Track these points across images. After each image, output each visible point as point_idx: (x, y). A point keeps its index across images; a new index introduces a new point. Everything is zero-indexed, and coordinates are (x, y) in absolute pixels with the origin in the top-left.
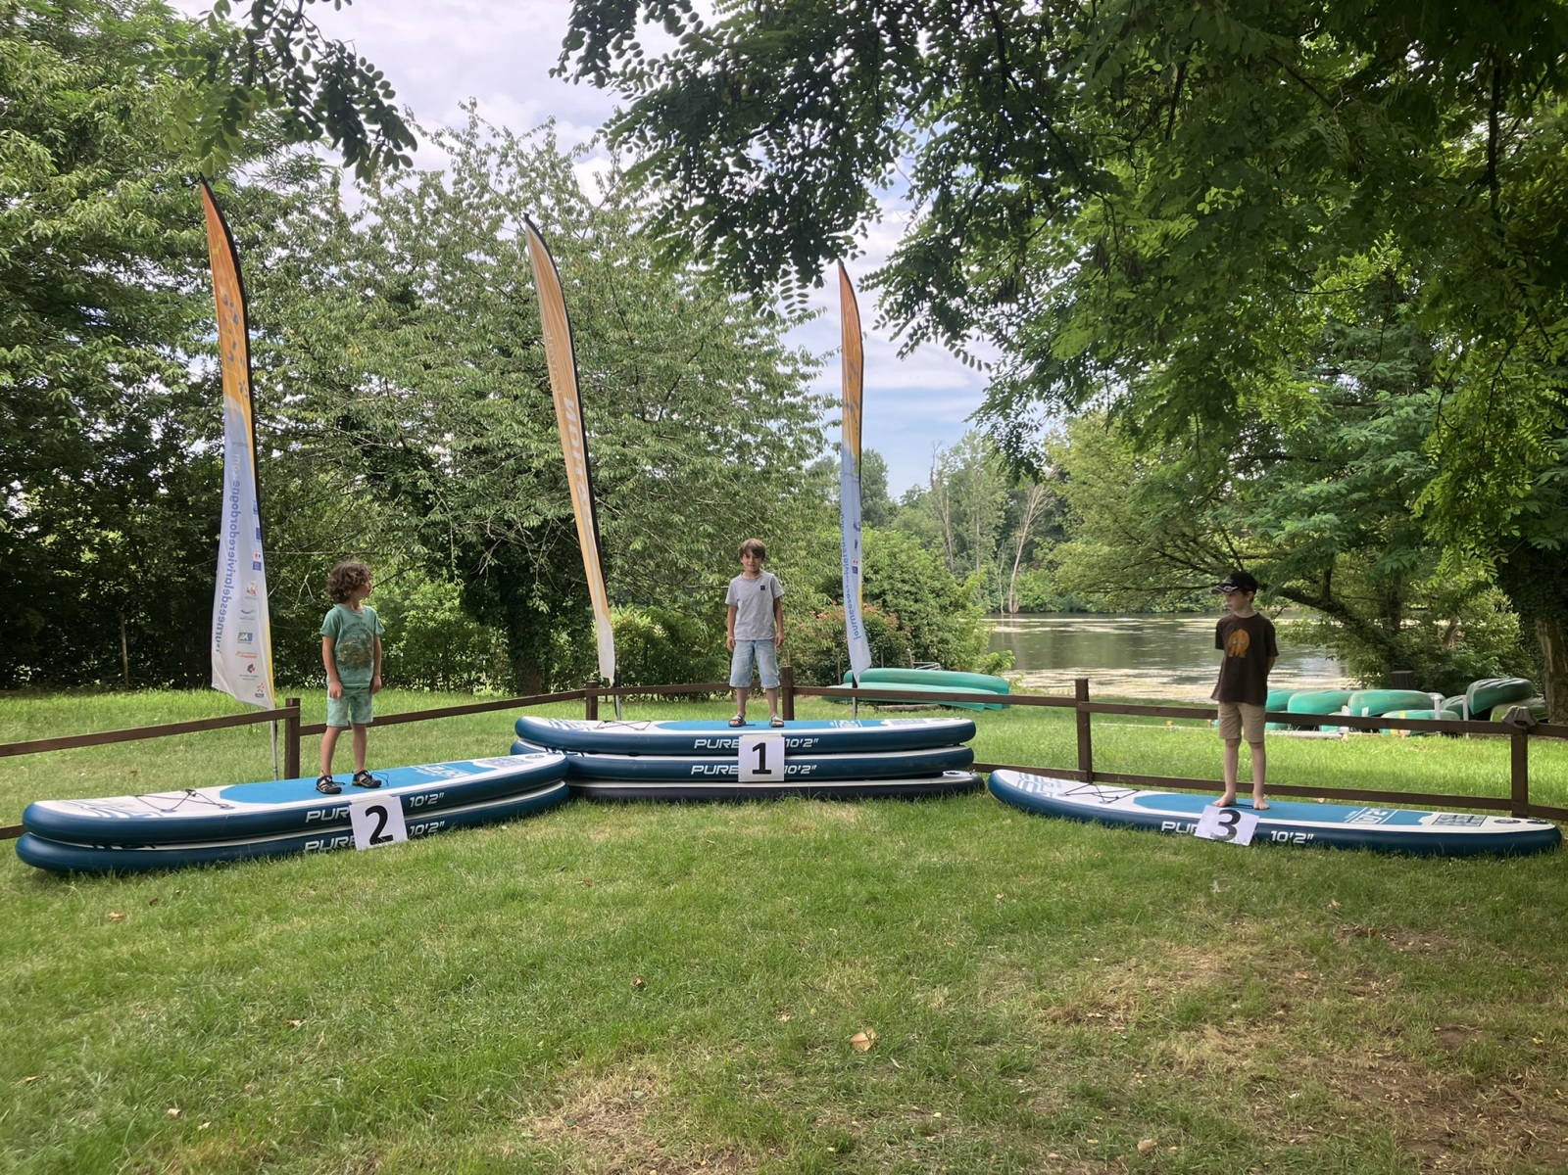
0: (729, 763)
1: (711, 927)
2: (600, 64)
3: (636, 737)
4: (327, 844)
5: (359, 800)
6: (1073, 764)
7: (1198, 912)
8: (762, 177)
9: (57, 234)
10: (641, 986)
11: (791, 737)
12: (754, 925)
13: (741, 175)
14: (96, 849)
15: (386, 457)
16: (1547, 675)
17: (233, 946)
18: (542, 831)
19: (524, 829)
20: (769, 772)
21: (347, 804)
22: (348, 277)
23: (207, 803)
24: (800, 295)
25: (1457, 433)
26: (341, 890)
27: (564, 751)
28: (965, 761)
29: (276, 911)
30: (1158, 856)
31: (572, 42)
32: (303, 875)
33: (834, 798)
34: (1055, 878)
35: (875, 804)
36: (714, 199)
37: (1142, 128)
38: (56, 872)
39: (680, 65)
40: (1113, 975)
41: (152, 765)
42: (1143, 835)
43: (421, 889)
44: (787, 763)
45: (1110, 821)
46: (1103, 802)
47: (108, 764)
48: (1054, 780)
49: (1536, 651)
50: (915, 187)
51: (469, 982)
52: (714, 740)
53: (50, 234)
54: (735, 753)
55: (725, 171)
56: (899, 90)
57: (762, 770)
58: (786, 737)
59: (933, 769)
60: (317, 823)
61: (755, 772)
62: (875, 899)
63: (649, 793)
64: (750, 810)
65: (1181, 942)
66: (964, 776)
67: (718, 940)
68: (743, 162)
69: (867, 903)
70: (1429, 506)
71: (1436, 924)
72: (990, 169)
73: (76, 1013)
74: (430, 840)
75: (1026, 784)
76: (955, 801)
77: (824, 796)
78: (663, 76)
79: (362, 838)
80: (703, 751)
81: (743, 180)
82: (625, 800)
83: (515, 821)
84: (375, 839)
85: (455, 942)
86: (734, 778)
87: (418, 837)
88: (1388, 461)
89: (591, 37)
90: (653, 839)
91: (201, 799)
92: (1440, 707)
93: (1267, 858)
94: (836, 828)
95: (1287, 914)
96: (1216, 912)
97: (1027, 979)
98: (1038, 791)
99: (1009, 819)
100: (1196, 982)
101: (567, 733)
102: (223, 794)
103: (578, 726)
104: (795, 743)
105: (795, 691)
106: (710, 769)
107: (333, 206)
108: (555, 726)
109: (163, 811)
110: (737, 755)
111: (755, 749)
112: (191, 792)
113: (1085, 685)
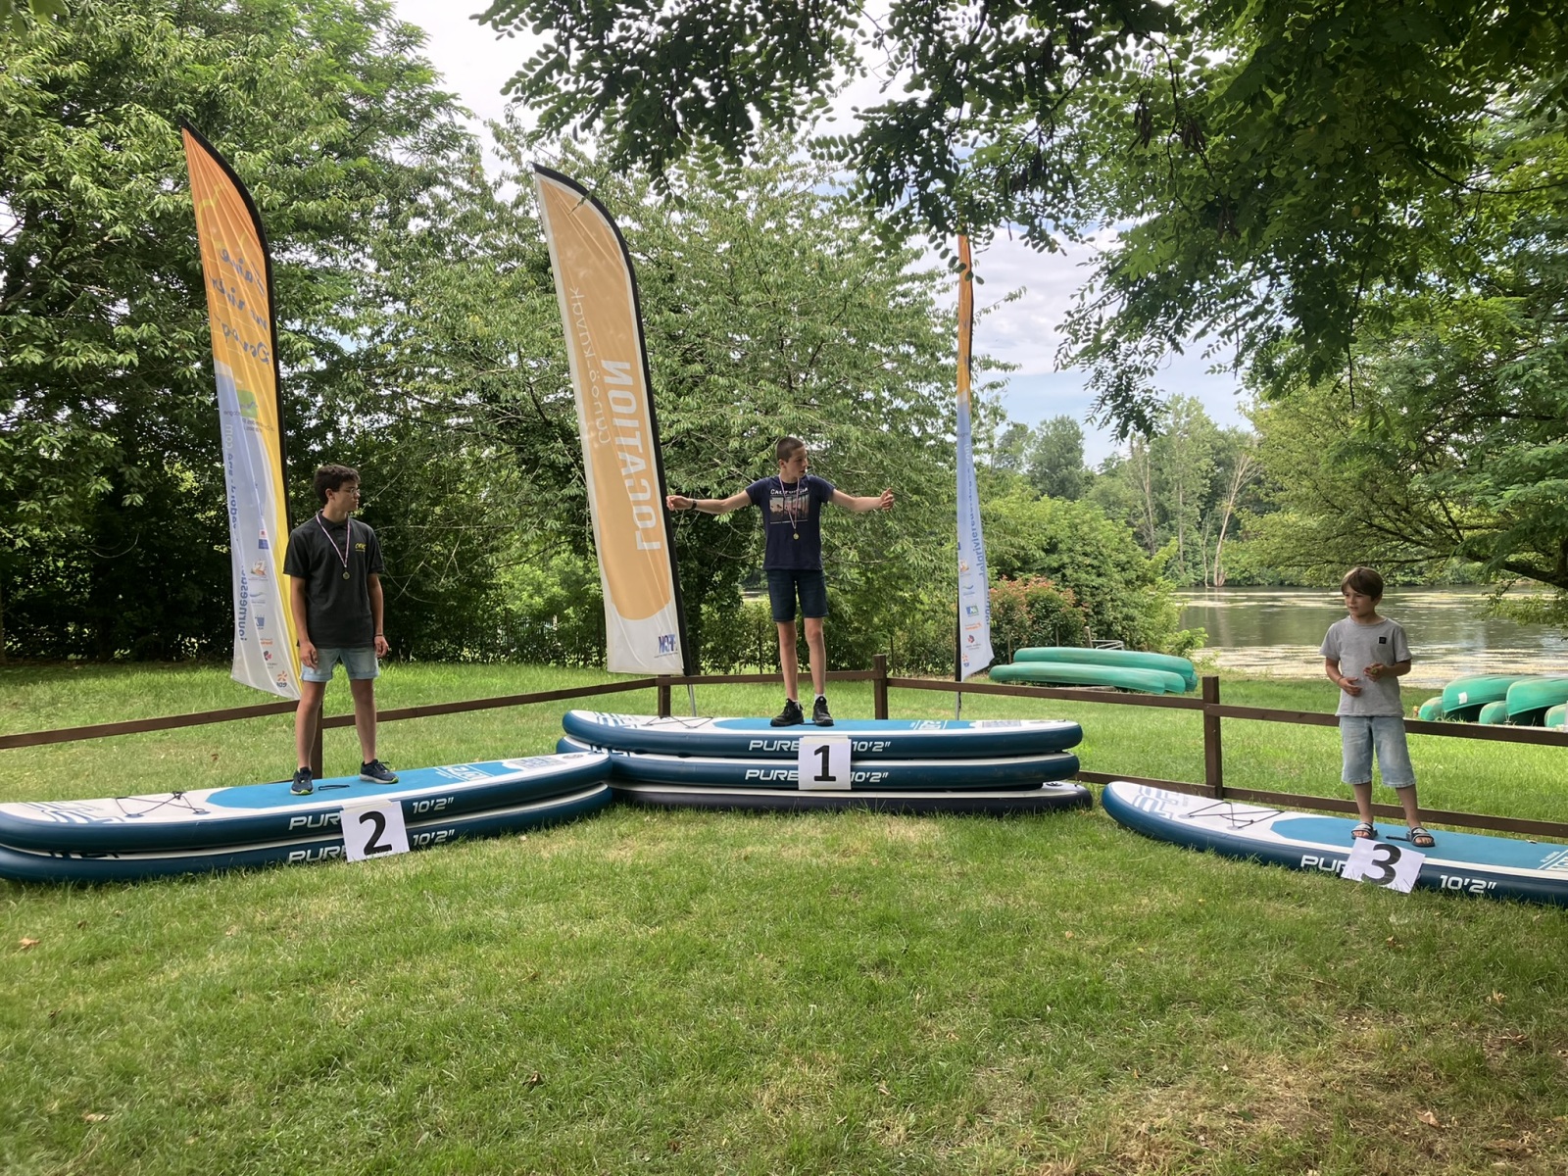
0: (788, 768)
3: (685, 736)
4: (315, 855)
5: (352, 805)
6: (1199, 778)
11: (859, 739)
14: (53, 857)
18: (560, 844)
19: (543, 841)
20: (833, 779)
21: (338, 810)
23: (184, 808)
27: (610, 749)
28: (1070, 770)
33: (908, 813)
35: (953, 821)
44: (853, 769)
48: (1181, 795)
52: (771, 740)
54: (794, 756)
57: (825, 776)
58: (853, 739)
59: (1031, 779)
60: (302, 831)
61: (817, 779)
63: (698, 800)
64: (807, 827)
66: (1068, 788)
75: (1144, 800)
76: (1053, 819)
77: (893, 809)
79: (354, 848)
80: (759, 754)
82: (669, 807)
83: (538, 830)
84: (370, 849)
86: (793, 785)
87: (419, 848)
91: (184, 802)
98: (1157, 810)
101: (612, 729)
102: (213, 798)
103: (627, 722)
104: (863, 746)
105: (888, 682)
106: (767, 775)
107: (474, 175)
108: (602, 722)
109: (129, 816)
110: (796, 758)
111: (817, 752)
112: (178, 794)
113: (1212, 685)
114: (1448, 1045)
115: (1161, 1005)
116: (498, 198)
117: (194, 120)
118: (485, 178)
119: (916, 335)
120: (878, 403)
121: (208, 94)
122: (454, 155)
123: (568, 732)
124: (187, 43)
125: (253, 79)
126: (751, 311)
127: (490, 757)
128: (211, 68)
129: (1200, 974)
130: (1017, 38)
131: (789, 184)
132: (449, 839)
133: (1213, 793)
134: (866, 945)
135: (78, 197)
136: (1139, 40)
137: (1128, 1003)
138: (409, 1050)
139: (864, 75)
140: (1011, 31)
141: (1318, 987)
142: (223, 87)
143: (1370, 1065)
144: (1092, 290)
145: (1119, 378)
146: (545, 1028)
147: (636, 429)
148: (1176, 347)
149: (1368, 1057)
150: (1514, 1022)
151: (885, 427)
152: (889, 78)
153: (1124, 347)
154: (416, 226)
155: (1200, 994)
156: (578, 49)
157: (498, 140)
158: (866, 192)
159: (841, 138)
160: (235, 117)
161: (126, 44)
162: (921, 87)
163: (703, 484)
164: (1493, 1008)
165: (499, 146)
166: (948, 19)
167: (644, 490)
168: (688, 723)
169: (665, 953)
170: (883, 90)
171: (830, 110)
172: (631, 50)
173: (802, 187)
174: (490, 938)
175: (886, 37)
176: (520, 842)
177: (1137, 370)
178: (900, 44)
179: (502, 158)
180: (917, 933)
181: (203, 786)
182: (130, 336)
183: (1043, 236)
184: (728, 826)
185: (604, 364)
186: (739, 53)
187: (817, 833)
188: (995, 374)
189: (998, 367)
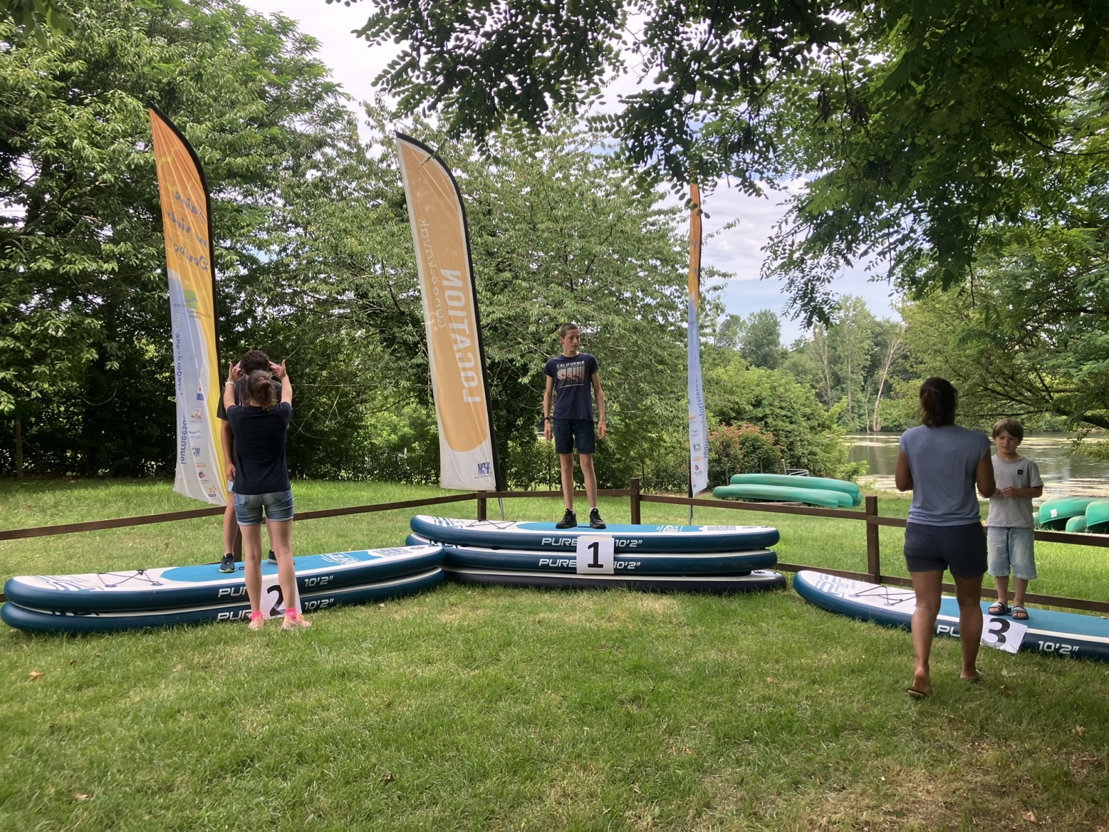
0: (570, 558)
3: (495, 534)
4: (236, 615)
6: (864, 569)
11: (620, 538)
14: (54, 615)
15: (387, 317)
18: (408, 611)
19: (396, 608)
20: (601, 566)
22: (366, 190)
27: (443, 543)
28: (770, 562)
33: (654, 591)
35: (687, 597)
38: (29, 631)
44: (615, 559)
46: (888, 604)
48: (851, 581)
52: (557, 538)
54: (573, 549)
57: (596, 564)
58: (616, 538)
59: (743, 568)
60: (227, 599)
61: (590, 566)
63: (506, 580)
64: (584, 600)
66: (769, 575)
75: (824, 584)
76: (759, 598)
77: (644, 588)
80: (548, 547)
82: (485, 585)
83: (393, 600)
84: (274, 612)
86: (573, 570)
87: (309, 611)
91: (146, 577)
94: (644, 619)
98: (833, 591)
101: (444, 529)
102: (165, 575)
103: (456, 524)
104: (623, 543)
105: (641, 498)
106: (554, 563)
107: (352, 140)
108: (438, 524)
109: (107, 586)
110: (575, 551)
111: (590, 547)
112: (141, 572)
113: (872, 502)
114: (1044, 764)
115: (837, 732)
116: (369, 155)
117: (159, 102)
118: (360, 142)
119: (661, 253)
120: (634, 299)
121: (169, 83)
122: (338, 126)
123: (414, 530)
124: (155, 48)
125: (200, 75)
126: (545, 235)
127: (358, 548)
128: (172, 66)
129: (864, 709)
130: (734, 46)
131: (572, 147)
132: (330, 606)
133: (873, 579)
134: (625, 685)
135: (78, 154)
136: (820, 47)
137: (812, 730)
138: (300, 755)
139: (625, 72)
140: (730, 41)
141: (950, 721)
142: (179, 79)
143: (988, 778)
144: (787, 223)
145: (806, 284)
146: (396, 741)
147: (464, 318)
148: (848, 262)
149: (987, 773)
150: (1091, 748)
151: (639, 317)
152: (644, 74)
153: (809, 262)
154: (312, 175)
155: (864, 724)
156: (426, 53)
157: (369, 115)
158: (627, 154)
159: (610, 116)
160: (187, 100)
161: (112, 49)
162: (666, 80)
163: (510, 356)
164: (1076, 737)
165: (370, 119)
166: (686, 33)
167: (469, 360)
168: (500, 526)
169: (481, 689)
170: (639, 83)
171: (602, 96)
172: (462, 55)
173: (581, 149)
174: (358, 676)
175: (641, 46)
176: (379, 608)
177: (819, 279)
178: (651, 50)
179: (372, 128)
180: (662, 678)
181: (158, 566)
182: (113, 251)
183: (752, 185)
184: (526, 599)
185: (443, 271)
186: (539, 57)
187: (590, 604)
188: (716, 280)
189: (719, 275)
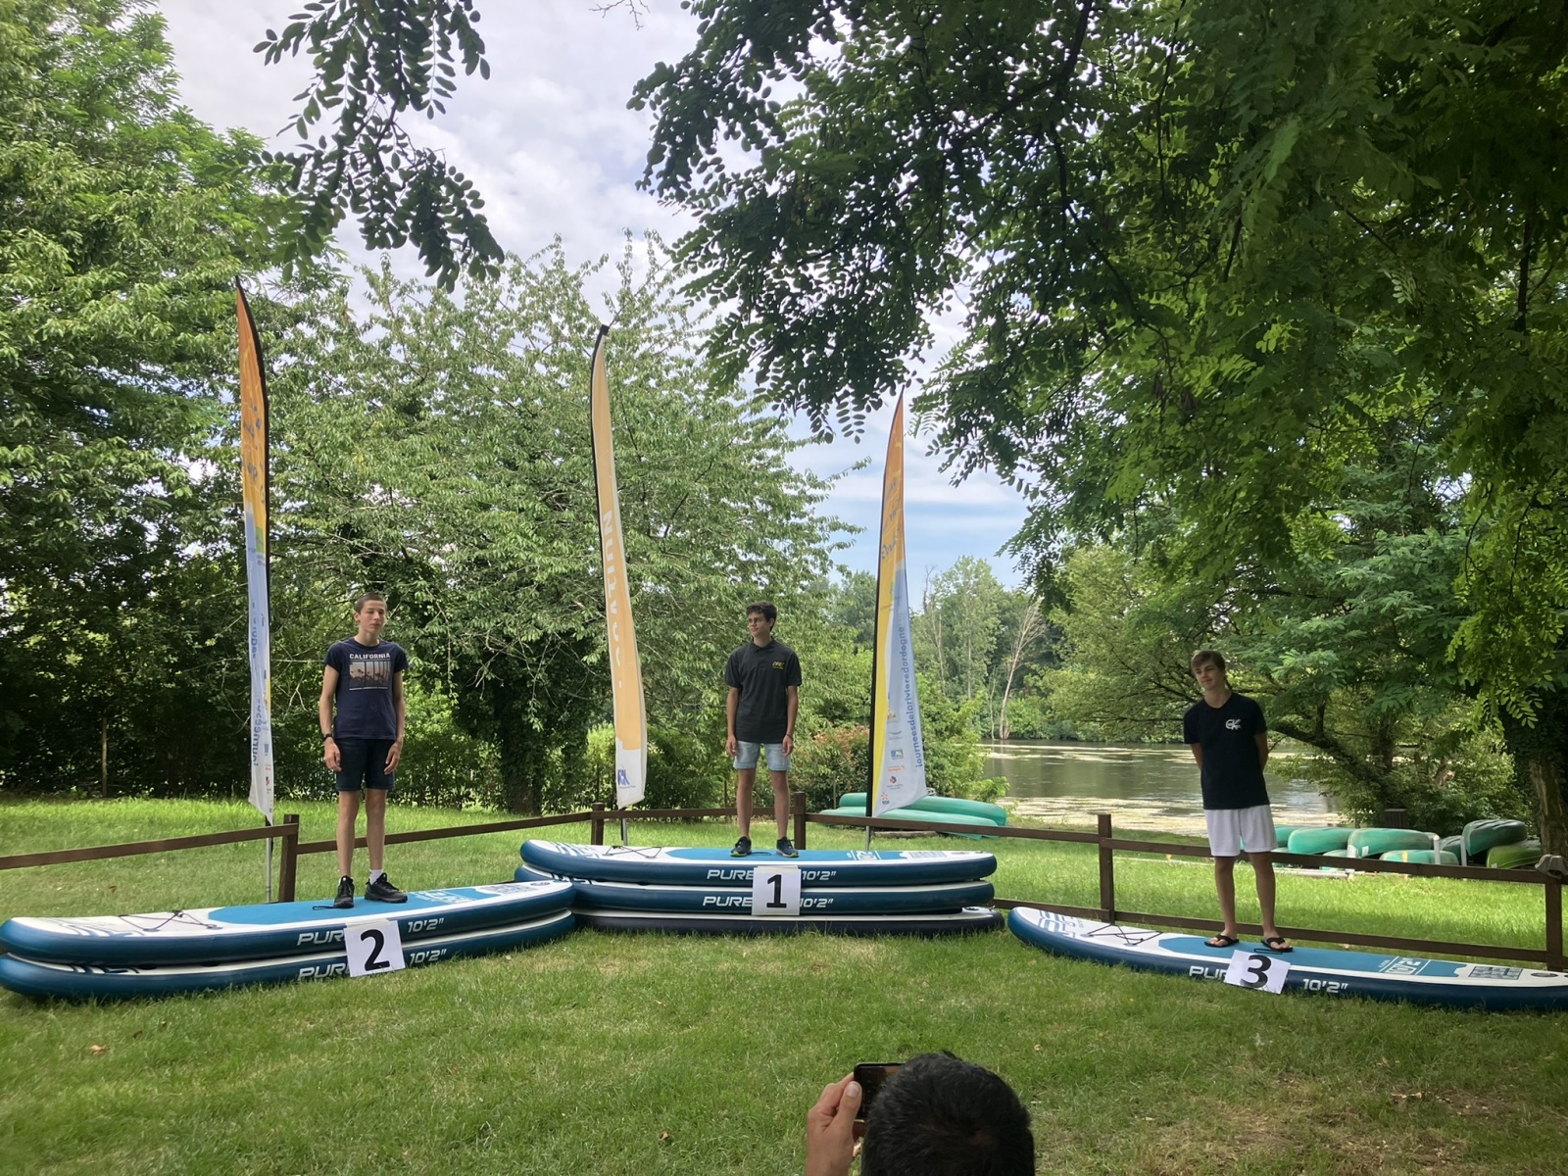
0: (743, 895)
1: (736, 1076)
2: (680, 179)
3: (642, 865)
5: (355, 923)
6: (1094, 904)
7: (1245, 1070)
8: (824, 299)
9: (68, 334)
10: (669, 1141)
11: (808, 869)
12: (782, 1073)
13: (801, 295)
14: (77, 972)
15: (386, 566)
16: (1542, 818)
17: (226, 1087)
18: (549, 962)
19: (527, 961)
20: (784, 906)
21: (343, 927)
22: (358, 386)
23: (194, 924)
24: (856, 417)
25: (1485, 576)
26: (340, 1023)
27: (571, 878)
28: (985, 897)
29: (272, 1046)
30: (1191, 1002)
31: (655, 156)
32: (299, 1006)
33: (851, 934)
34: (1092, 1026)
35: (894, 942)
36: (773, 318)
37: (1199, 265)
38: (36, 996)
39: (748, 184)
40: (1167, 1138)
41: (132, 879)
42: (1173, 980)
43: (426, 1022)
44: (803, 896)
45: (1139, 964)
46: (1128, 944)
47: (85, 877)
48: (1075, 920)
49: (1531, 793)
50: (972, 315)
51: (482, 1133)
52: (728, 870)
53: (62, 333)
54: (749, 884)
55: (783, 292)
56: (959, 218)
57: (777, 903)
58: (803, 868)
59: (952, 904)
60: (309, 948)
61: (769, 905)
62: (907, 1046)
63: (658, 924)
64: (763, 946)
65: (1232, 1100)
66: (984, 912)
67: (746, 1090)
68: (805, 283)
69: (900, 1051)
70: (1460, 650)
71: (1489, 1086)
72: (1046, 299)
73: (57, 1160)
74: (430, 969)
75: (1047, 922)
77: (836, 930)
78: (732, 195)
79: (357, 968)
80: (716, 882)
81: (803, 302)
83: (520, 951)
84: (370, 965)
85: (465, 1086)
86: (748, 911)
87: (415, 965)
88: (1385, 600)
89: (671, 151)
90: (666, 975)
91: (189, 920)
92: (1439, 850)
93: (1302, 1009)
94: (857, 967)
95: (1337, 1072)
96: (1262, 1068)
97: (1077, 1139)
98: (1060, 930)
99: (1034, 959)
100: (1256, 1148)
101: (573, 859)
102: (211, 916)
103: (587, 852)
104: (812, 875)
105: (806, 817)
106: (723, 901)
107: (342, 316)
108: (561, 851)
109: (145, 930)
110: (751, 886)
111: (770, 881)
112: (177, 913)
113: (1104, 821)
116: (365, 339)
118: (353, 319)
119: (773, 496)
121: (98, 222)
122: (323, 294)
123: (527, 861)
128: (104, 199)
132: (442, 958)
133: (1105, 916)
142: (118, 218)
157: (371, 285)
160: (123, 248)
161: (18, 172)
165: (372, 291)
168: (644, 853)
176: (506, 961)
179: (374, 302)
184: (688, 946)
188: (842, 535)
189: (845, 528)
